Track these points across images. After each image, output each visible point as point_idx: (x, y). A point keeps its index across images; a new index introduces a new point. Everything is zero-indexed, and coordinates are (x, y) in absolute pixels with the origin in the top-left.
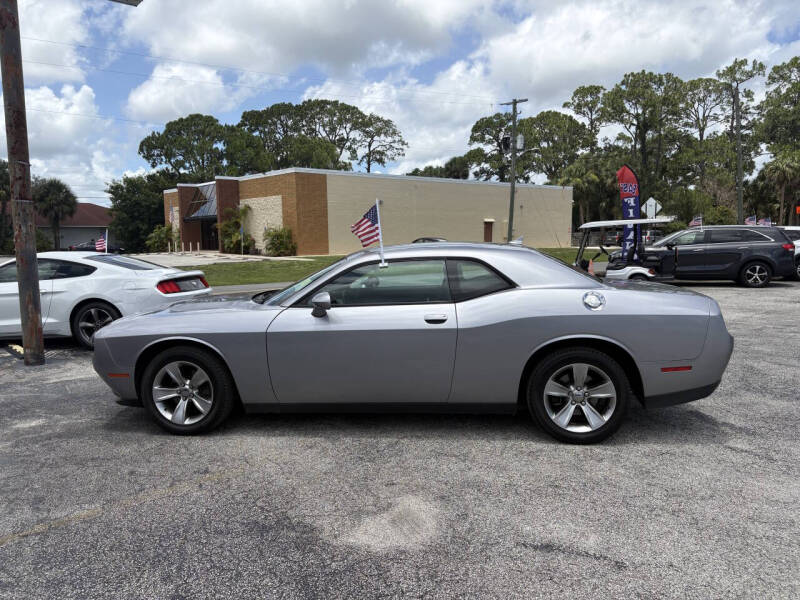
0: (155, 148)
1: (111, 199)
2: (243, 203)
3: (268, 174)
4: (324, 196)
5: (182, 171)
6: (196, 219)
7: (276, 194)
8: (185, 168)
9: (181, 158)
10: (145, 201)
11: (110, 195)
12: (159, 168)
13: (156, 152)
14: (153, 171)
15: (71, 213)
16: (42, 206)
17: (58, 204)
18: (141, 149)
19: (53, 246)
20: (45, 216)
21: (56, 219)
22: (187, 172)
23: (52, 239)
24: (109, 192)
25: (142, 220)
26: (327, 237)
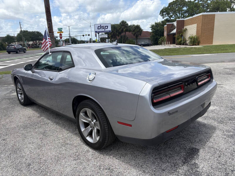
0: (165, 12)
1: (151, 29)
2: (185, 27)
3: (194, 16)
4: (214, 22)
5: (172, 18)
6: (171, 34)
7: (195, 23)
8: (173, 18)
9: (172, 14)
10: (160, 29)
11: (151, 28)
12: (165, 18)
13: (164, 13)
14: (163, 20)
15: (140, 34)
16: (134, 33)
17: (137, 32)
18: (160, 13)
19: (136, 44)
20: (134, 36)
21: (137, 36)
22: (173, 19)
23: (136, 42)
24: (151, 27)
25: (158, 35)
26: (212, 38)
